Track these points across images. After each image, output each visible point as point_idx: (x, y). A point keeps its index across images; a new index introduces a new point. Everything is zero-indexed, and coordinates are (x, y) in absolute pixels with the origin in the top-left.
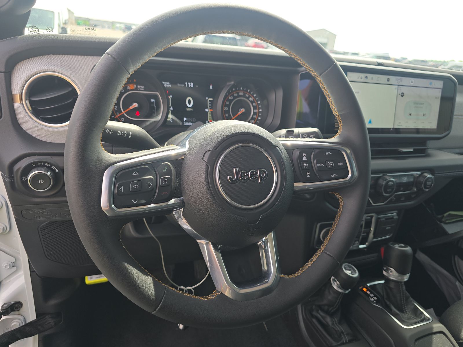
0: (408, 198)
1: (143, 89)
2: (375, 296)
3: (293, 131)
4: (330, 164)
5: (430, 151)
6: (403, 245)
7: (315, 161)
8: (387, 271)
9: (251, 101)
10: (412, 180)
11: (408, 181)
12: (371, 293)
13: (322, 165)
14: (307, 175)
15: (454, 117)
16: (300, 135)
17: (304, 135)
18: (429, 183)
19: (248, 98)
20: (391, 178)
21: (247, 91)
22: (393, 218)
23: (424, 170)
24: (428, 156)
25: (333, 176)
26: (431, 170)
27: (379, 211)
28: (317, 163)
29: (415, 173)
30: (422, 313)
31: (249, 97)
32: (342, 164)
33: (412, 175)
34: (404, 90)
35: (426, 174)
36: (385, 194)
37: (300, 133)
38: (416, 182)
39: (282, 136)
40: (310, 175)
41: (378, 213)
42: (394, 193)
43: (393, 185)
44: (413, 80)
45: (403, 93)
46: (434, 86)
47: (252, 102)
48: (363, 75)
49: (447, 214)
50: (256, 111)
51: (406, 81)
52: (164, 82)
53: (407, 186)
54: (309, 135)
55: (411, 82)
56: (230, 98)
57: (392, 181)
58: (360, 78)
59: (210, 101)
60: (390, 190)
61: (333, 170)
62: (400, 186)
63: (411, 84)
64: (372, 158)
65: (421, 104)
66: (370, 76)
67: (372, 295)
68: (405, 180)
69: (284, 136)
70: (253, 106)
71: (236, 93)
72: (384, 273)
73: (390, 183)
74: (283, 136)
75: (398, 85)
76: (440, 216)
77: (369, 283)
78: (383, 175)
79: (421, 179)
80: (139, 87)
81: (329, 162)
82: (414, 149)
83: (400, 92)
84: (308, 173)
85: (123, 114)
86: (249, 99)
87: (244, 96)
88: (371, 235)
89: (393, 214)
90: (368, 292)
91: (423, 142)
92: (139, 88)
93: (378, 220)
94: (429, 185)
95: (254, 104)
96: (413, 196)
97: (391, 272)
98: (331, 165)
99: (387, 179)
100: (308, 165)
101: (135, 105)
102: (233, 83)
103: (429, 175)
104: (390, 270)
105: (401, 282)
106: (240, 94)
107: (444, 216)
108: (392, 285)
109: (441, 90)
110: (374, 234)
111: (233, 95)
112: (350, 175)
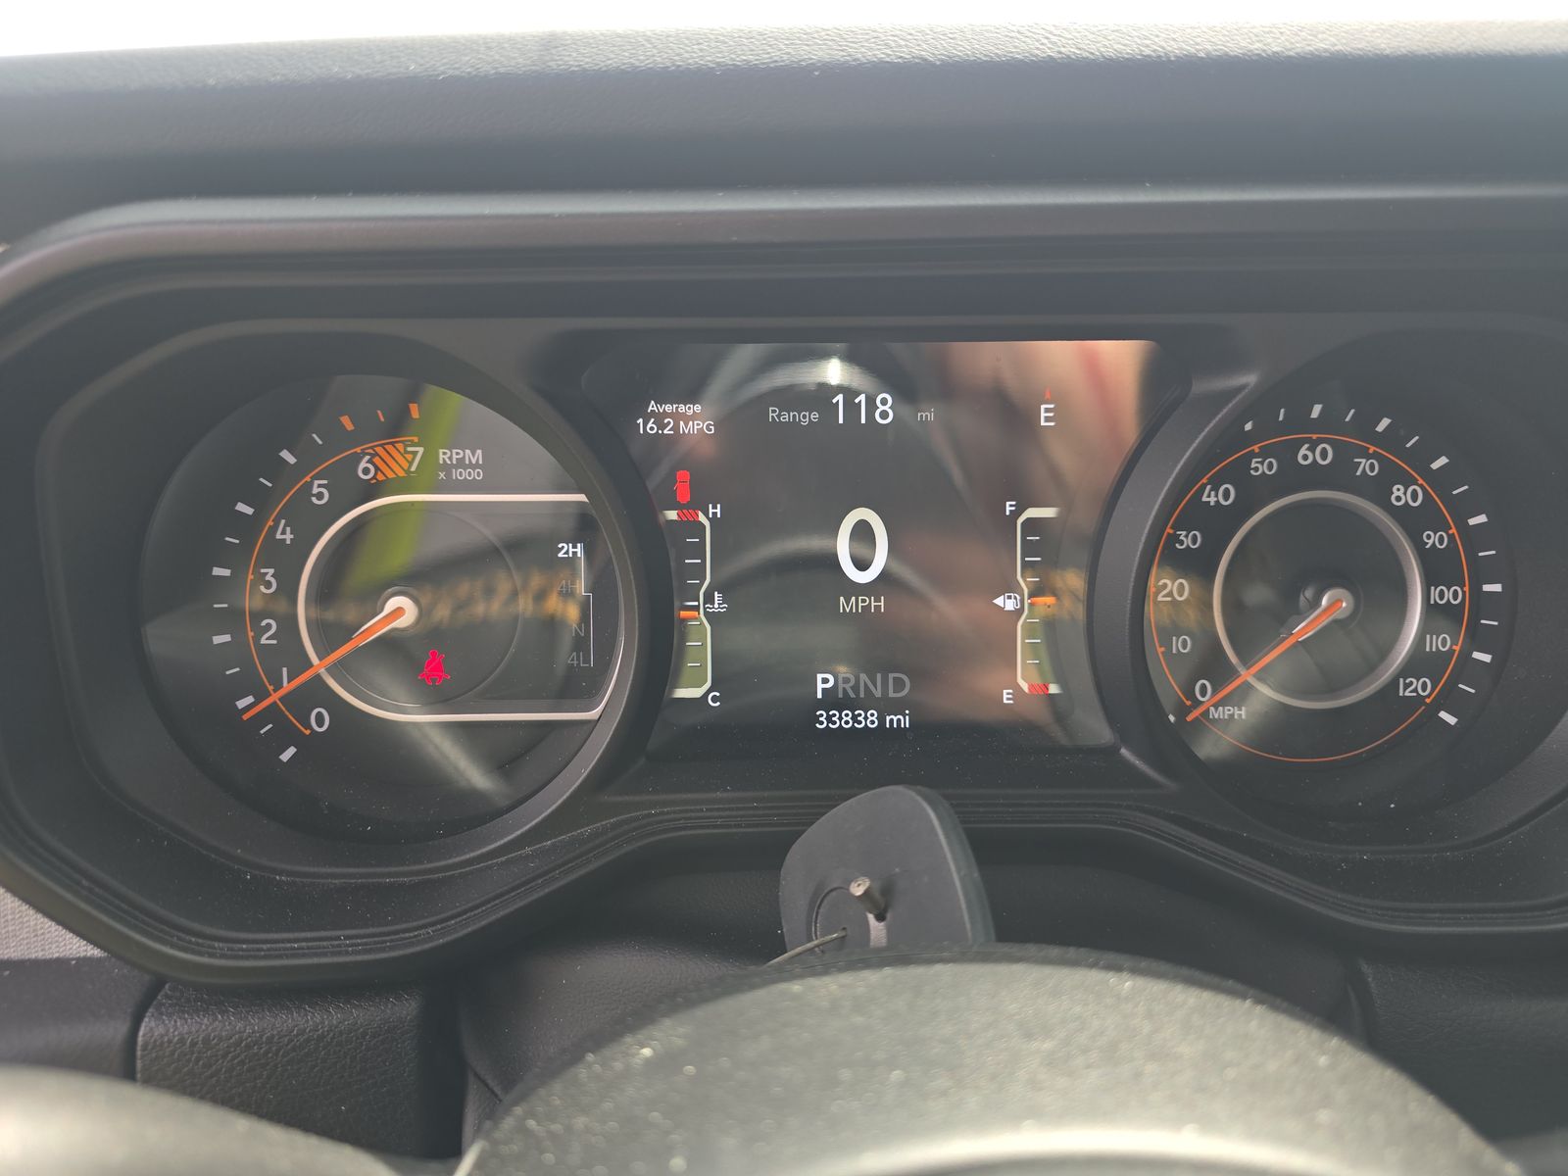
1: (477, 475)
9: (1402, 515)
19: (1378, 492)
21: (1364, 427)
31: (1391, 475)
47: (1413, 521)
50: (1450, 595)
52: (659, 402)
56: (1210, 498)
59: (1032, 525)
70: (1426, 556)
71: (1265, 454)
80: (443, 456)
85: (318, 677)
86: (1383, 501)
87: (1338, 475)
92: (446, 468)
95: (1431, 539)
101: (398, 612)
102: (1250, 379)
106: (1304, 456)
111: (1238, 474)
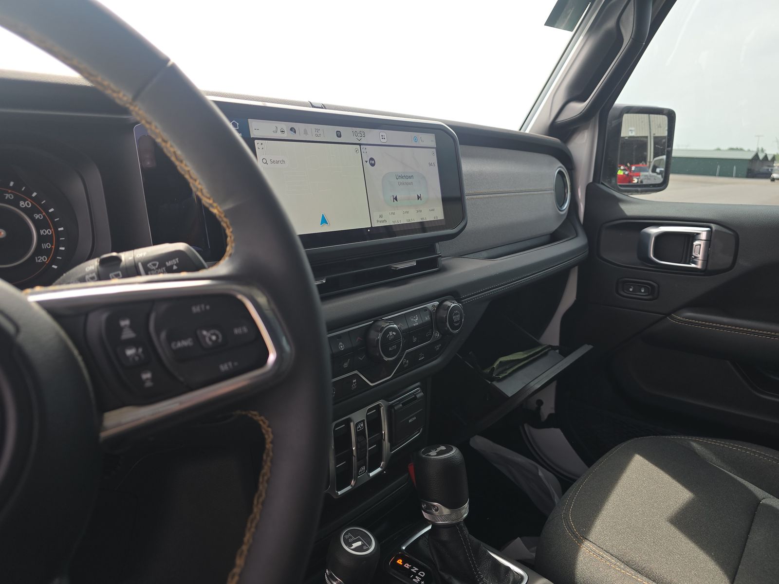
0: (430, 353)
2: (421, 568)
3: (118, 260)
4: (210, 336)
5: (444, 262)
6: (443, 448)
7: (163, 335)
8: (428, 510)
9: (25, 210)
10: (427, 318)
11: (421, 322)
12: (413, 564)
13: (186, 343)
14: (143, 382)
15: (467, 197)
16: (140, 265)
17: (150, 264)
18: (456, 318)
19: (15, 204)
20: (392, 325)
22: (415, 398)
23: (442, 295)
24: (443, 270)
25: (224, 368)
26: (454, 293)
27: (388, 393)
28: (171, 338)
29: (429, 305)
30: (508, 569)
32: (245, 330)
33: (426, 309)
34: (371, 152)
35: (448, 303)
36: (386, 359)
37: (139, 261)
38: (436, 321)
39: (87, 277)
40: (153, 379)
41: (387, 398)
42: (404, 350)
43: (396, 337)
44: (383, 133)
45: (372, 159)
46: (422, 144)
48: (285, 126)
49: (498, 362)
51: (373, 136)
53: (422, 331)
54: (162, 264)
55: (381, 137)
57: (393, 329)
58: (279, 131)
60: (395, 347)
61: (219, 351)
62: (410, 335)
63: (383, 140)
64: (324, 299)
65: (410, 177)
66: (299, 126)
67: (415, 570)
68: (416, 321)
69: (94, 275)
72: (426, 515)
73: (391, 333)
74: (91, 276)
75: (360, 145)
76: (488, 371)
77: (403, 544)
78: (375, 321)
79: (443, 314)
81: (205, 333)
82: (417, 262)
83: (366, 158)
84: (147, 376)
86: (17, 206)
88: (386, 444)
89: (416, 391)
90: (407, 566)
91: (428, 246)
93: (390, 409)
94: (457, 322)
95: (37, 216)
96: (437, 347)
97: (437, 510)
98: (214, 338)
99: (383, 328)
100: (140, 350)
103: (453, 303)
104: (434, 506)
105: (458, 524)
107: (494, 367)
108: (445, 536)
109: (434, 150)
110: (390, 440)
112: (272, 357)
